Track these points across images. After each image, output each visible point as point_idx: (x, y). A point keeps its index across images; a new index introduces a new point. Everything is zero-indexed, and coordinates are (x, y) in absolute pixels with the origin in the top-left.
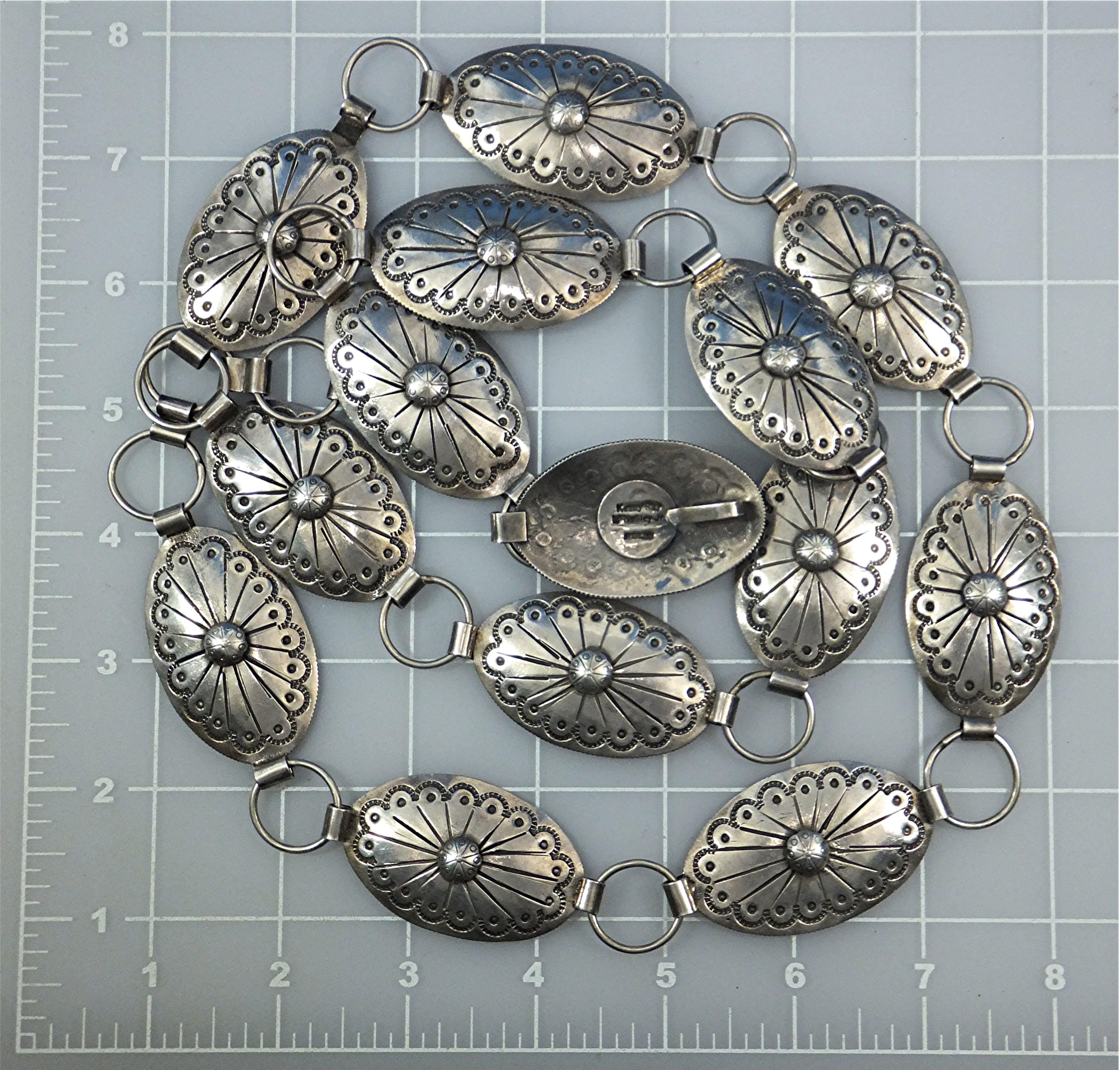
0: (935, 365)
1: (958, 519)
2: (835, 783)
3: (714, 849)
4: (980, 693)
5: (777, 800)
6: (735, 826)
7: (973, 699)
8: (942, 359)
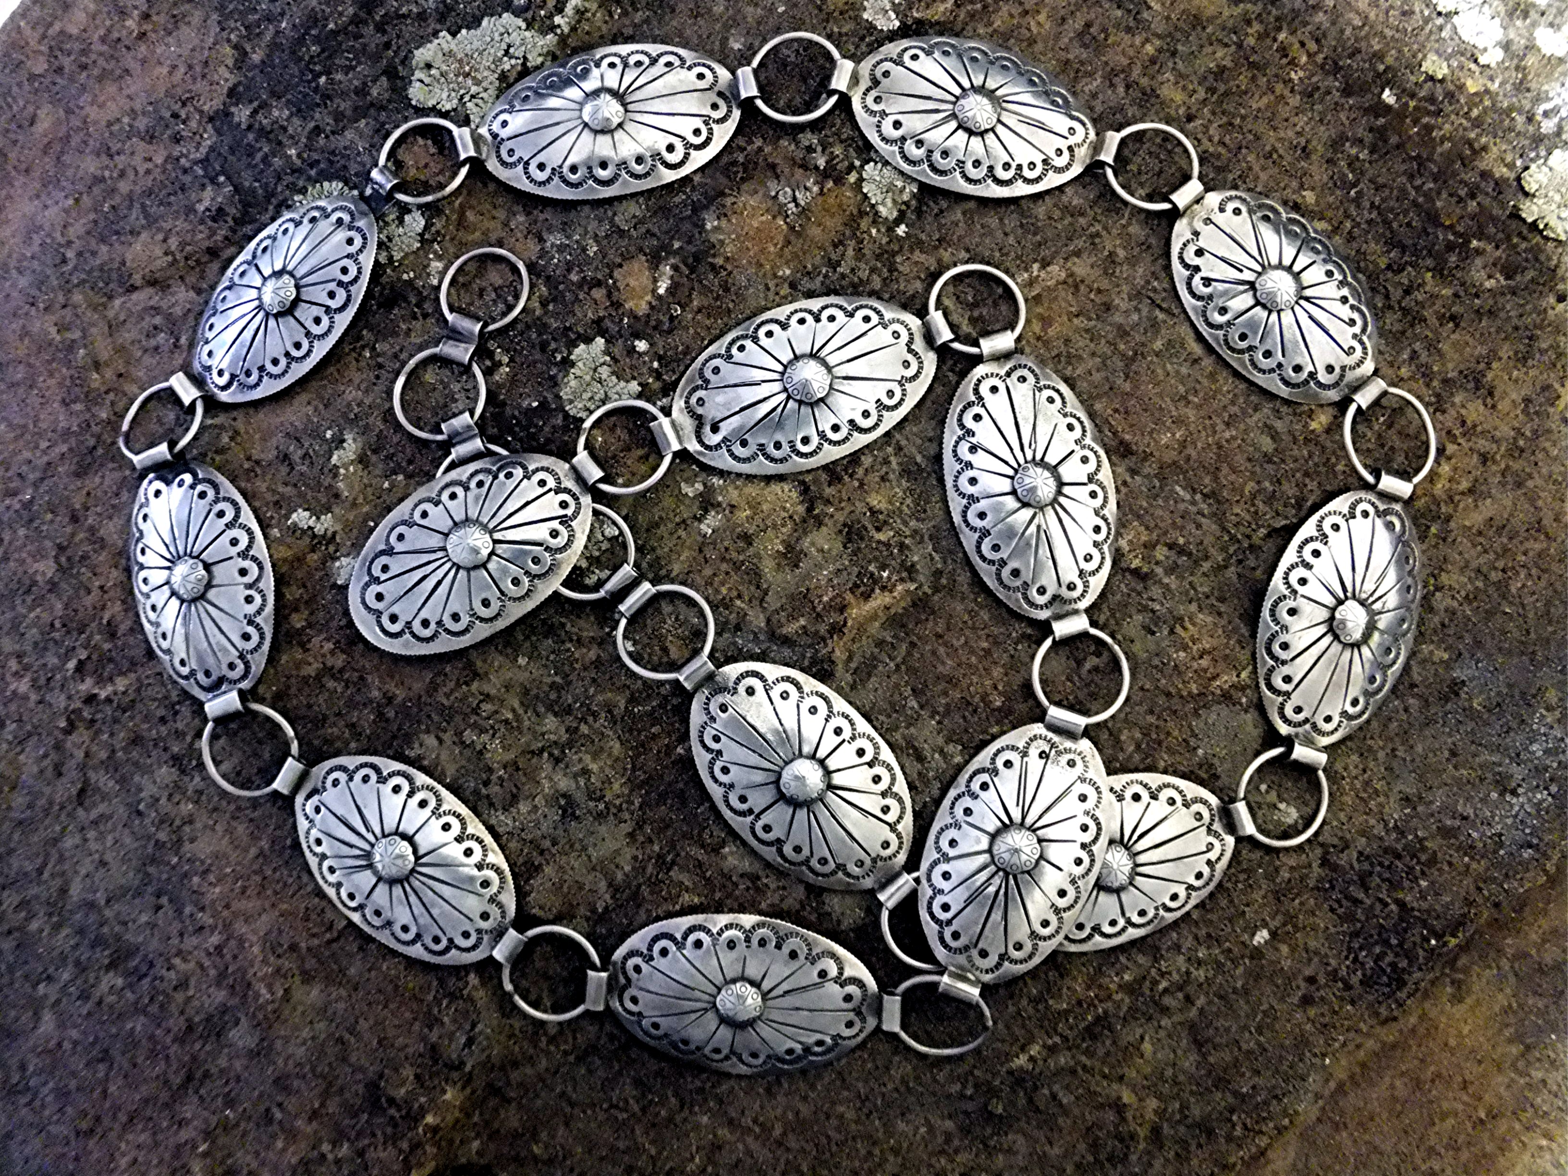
0: (1070, 149)
1: (1200, 253)
2: (1316, 553)
3: (1288, 694)
4: (1343, 368)
5: (1292, 612)
6: (1284, 663)
7: (1342, 376)
8: (1072, 141)
